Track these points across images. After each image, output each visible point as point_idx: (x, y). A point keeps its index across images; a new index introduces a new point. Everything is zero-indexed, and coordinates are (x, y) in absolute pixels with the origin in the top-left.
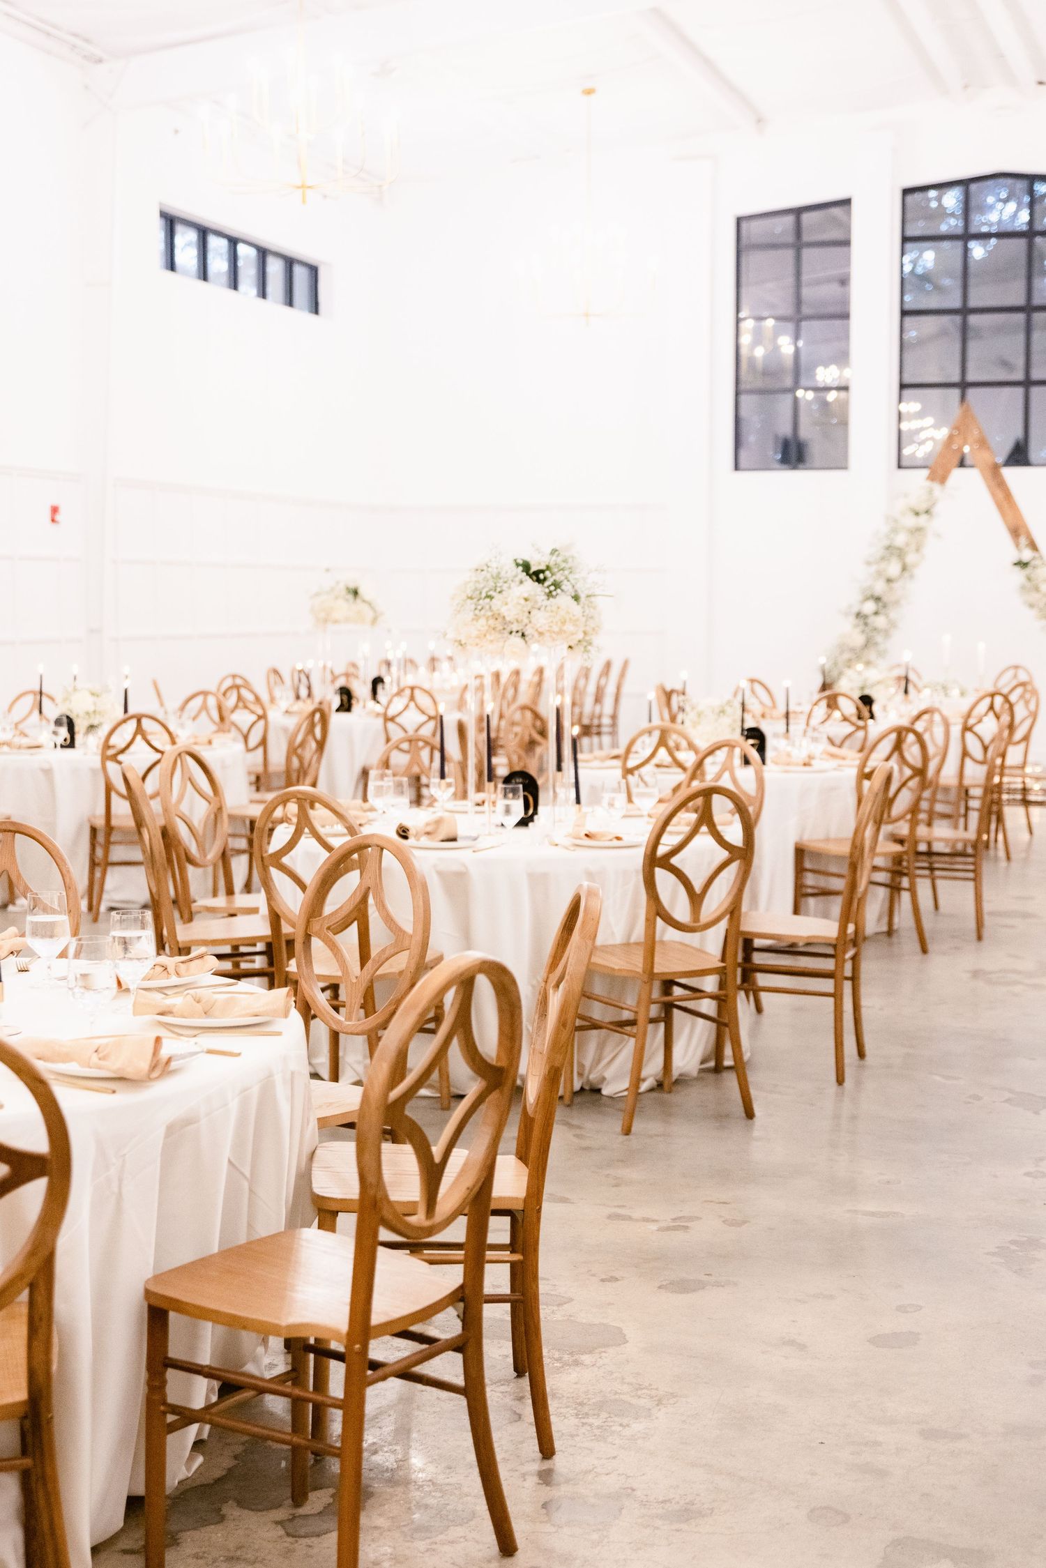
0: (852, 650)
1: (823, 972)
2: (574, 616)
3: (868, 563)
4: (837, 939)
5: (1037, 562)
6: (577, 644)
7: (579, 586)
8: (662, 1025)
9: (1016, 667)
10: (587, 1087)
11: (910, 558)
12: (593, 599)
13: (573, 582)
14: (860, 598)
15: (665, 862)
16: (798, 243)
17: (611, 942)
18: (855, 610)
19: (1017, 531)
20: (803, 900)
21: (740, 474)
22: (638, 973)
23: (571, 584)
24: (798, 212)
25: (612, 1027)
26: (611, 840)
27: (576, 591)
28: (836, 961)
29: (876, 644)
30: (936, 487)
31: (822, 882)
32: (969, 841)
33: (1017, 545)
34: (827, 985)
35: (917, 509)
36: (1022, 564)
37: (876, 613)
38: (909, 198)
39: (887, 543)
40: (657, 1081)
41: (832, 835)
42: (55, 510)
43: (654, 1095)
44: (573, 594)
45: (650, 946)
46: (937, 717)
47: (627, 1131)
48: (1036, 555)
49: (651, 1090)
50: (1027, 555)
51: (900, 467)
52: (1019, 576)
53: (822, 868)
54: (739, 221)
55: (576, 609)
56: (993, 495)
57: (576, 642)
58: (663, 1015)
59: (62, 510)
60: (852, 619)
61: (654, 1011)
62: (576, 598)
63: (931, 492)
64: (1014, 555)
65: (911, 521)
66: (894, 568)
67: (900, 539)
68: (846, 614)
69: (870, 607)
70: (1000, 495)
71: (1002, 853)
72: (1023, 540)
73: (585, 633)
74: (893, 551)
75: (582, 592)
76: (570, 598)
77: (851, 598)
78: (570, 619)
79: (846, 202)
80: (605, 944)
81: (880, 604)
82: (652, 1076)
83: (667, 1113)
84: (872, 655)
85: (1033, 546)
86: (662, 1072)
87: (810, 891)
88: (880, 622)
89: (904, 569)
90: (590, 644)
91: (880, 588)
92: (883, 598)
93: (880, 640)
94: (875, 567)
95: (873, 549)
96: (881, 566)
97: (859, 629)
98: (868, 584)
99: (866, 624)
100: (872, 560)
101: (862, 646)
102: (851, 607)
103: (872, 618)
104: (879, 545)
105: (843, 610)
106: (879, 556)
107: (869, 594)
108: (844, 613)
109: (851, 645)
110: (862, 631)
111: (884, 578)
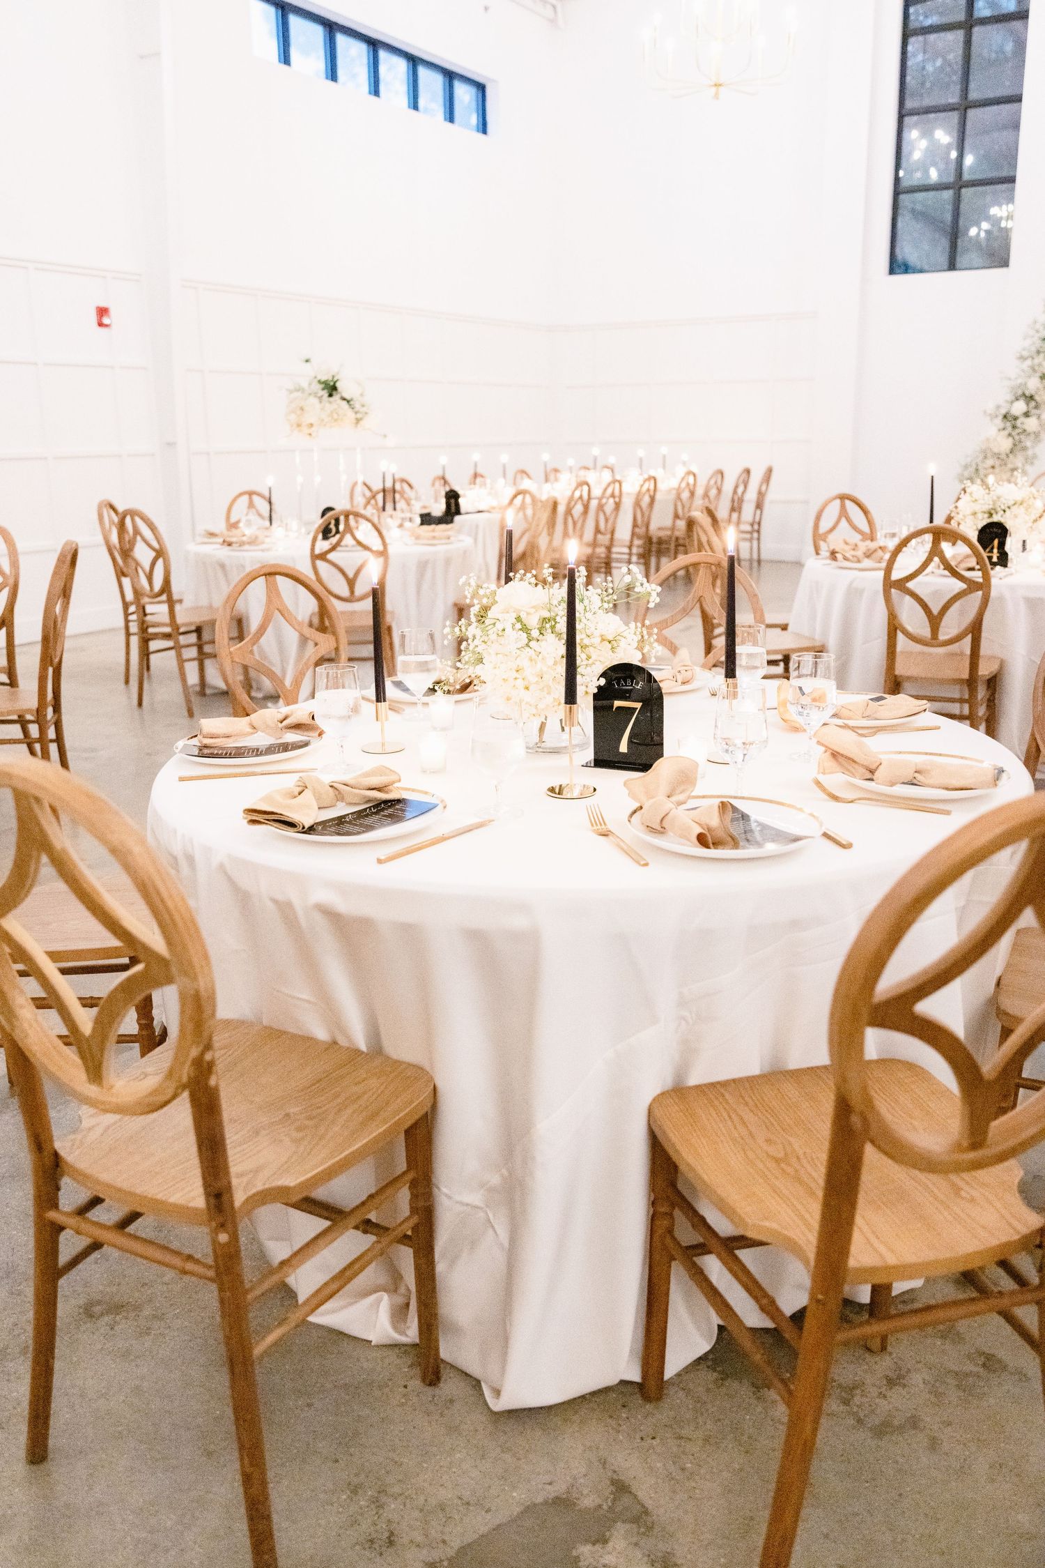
0: (997, 456)
3: (1022, 358)
14: (1010, 397)
18: (1003, 411)
21: (895, 277)
29: (1024, 449)
37: (1027, 415)
42: (102, 312)
59: (113, 311)
60: (999, 422)
68: (993, 417)
69: (1019, 407)
77: (999, 396)
81: (1033, 404)
84: (1018, 461)
88: (1031, 424)
91: (1032, 385)
92: (1037, 398)
93: (1028, 444)
94: (1029, 362)
95: (1028, 343)
96: (1036, 361)
97: (1006, 432)
98: (1020, 381)
99: (1014, 427)
100: (1025, 354)
101: (1008, 452)
102: (998, 407)
103: (1022, 419)
104: (1033, 337)
105: (989, 412)
106: (1034, 349)
107: (1020, 392)
108: (990, 415)
109: (996, 450)
110: (1010, 435)
111: (1039, 374)
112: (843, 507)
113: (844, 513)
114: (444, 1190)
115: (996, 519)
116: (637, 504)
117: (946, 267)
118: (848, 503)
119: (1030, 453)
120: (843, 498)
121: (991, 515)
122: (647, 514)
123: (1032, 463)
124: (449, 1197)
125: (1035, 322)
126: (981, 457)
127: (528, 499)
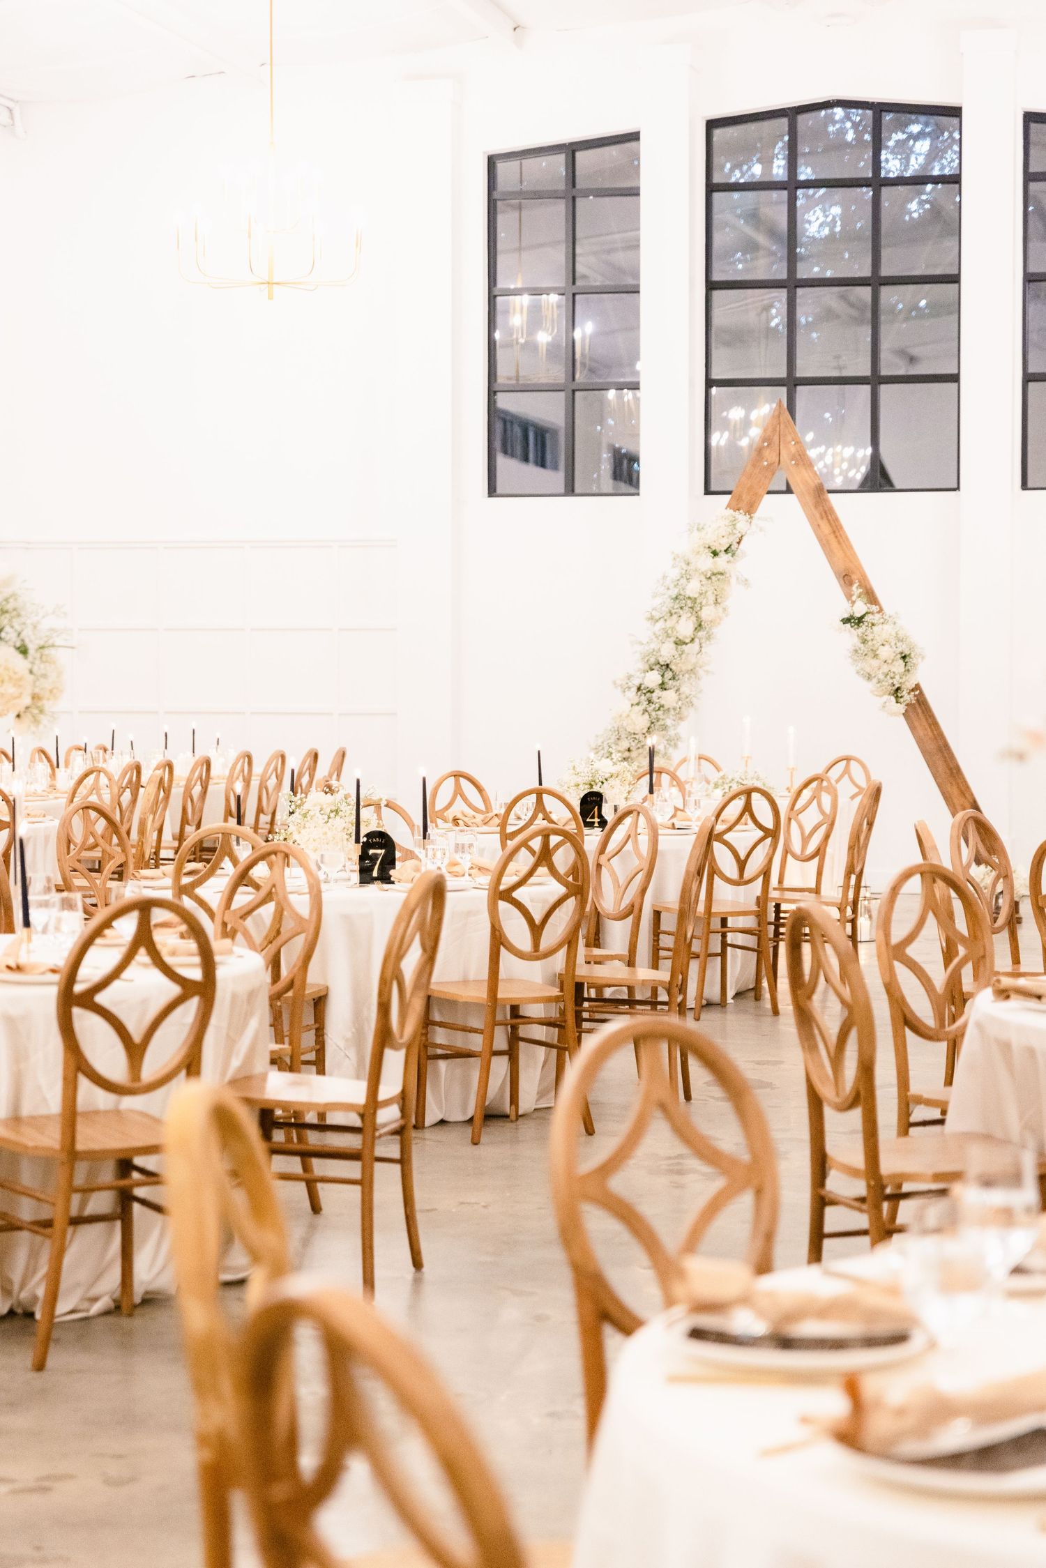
0: (633, 736)
1: (348, 1151)
2: (15, 673)
3: (653, 619)
4: (365, 1106)
5: (876, 618)
6: (25, 712)
7: (27, 634)
8: (118, 1224)
9: (848, 759)
10: (19, 1311)
11: (707, 613)
12: (46, 651)
13: (18, 627)
14: (642, 666)
15: (87, 1000)
16: (572, 191)
17: (43, 1111)
18: (637, 683)
19: (850, 576)
20: (430, 1063)
21: (495, 501)
22: (52, 1149)
23: (16, 631)
24: (571, 150)
25: (36, 1228)
26: (43, 973)
27: (23, 640)
28: (364, 1138)
29: (665, 728)
30: (742, 518)
31: (459, 1041)
32: (661, 983)
33: (849, 596)
34: (352, 1169)
35: (714, 547)
36: (854, 621)
37: (663, 686)
38: (718, 133)
39: (674, 593)
40: (115, 1301)
41: (471, 978)
43: (110, 1320)
44: (18, 644)
45: (71, 1115)
46: (642, 819)
47: (40, 1366)
48: (874, 608)
49: (107, 1313)
50: (860, 608)
51: (708, 492)
52: (850, 636)
53: (460, 1022)
54: (492, 161)
55: (20, 664)
56: (816, 528)
57: (23, 709)
58: (119, 1210)
60: (631, 695)
61: (102, 1202)
62: (23, 651)
63: (733, 524)
64: (844, 608)
65: (707, 563)
66: (685, 627)
67: (693, 588)
68: (624, 689)
69: (653, 679)
70: (826, 528)
71: (768, 1005)
72: (856, 591)
73: (35, 697)
74: (684, 603)
75: (31, 641)
76: (12, 650)
77: (632, 666)
78: (10, 678)
79: (634, 137)
80: (35, 1114)
81: (669, 675)
82: (107, 1293)
83: (126, 1344)
85: (871, 597)
86: (119, 1289)
87: (439, 1052)
88: (669, 698)
89: (699, 626)
90: (41, 711)
91: (667, 652)
92: (672, 666)
93: (669, 722)
94: (660, 624)
95: (658, 601)
96: (669, 624)
97: (641, 708)
98: (653, 646)
99: (650, 702)
100: (657, 615)
101: (645, 731)
102: (629, 677)
103: (658, 692)
104: (664, 594)
105: (619, 682)
106: (665, 609)
107: (652, 660)
108: (621, 686)
109: (630, 729)
110: (645, 711)
111: (673, 639)
112: (458, 785)
113: (458, 791)
114: (329, 1035)
115: (596, 789)
116: (188, 794)
117: (562, 491)
118: (463, 781)
119: (672, 732)
120: (457, 775)
121: (591, 786)
122: (198, 806)
123: (676, 746)
124: (331, 1039)
125: (665, 577)
126: (613, 738)
127: (103, 780)
